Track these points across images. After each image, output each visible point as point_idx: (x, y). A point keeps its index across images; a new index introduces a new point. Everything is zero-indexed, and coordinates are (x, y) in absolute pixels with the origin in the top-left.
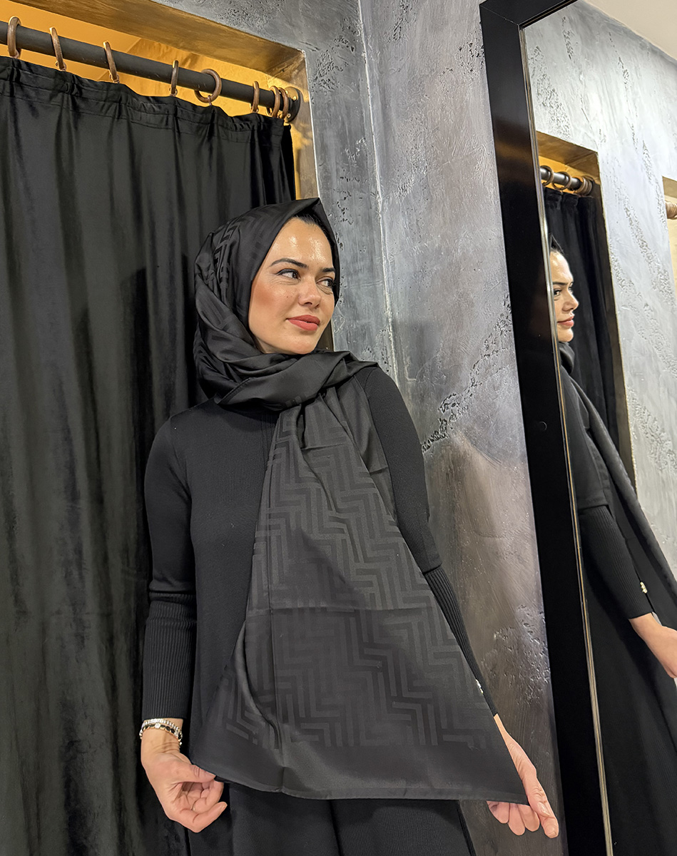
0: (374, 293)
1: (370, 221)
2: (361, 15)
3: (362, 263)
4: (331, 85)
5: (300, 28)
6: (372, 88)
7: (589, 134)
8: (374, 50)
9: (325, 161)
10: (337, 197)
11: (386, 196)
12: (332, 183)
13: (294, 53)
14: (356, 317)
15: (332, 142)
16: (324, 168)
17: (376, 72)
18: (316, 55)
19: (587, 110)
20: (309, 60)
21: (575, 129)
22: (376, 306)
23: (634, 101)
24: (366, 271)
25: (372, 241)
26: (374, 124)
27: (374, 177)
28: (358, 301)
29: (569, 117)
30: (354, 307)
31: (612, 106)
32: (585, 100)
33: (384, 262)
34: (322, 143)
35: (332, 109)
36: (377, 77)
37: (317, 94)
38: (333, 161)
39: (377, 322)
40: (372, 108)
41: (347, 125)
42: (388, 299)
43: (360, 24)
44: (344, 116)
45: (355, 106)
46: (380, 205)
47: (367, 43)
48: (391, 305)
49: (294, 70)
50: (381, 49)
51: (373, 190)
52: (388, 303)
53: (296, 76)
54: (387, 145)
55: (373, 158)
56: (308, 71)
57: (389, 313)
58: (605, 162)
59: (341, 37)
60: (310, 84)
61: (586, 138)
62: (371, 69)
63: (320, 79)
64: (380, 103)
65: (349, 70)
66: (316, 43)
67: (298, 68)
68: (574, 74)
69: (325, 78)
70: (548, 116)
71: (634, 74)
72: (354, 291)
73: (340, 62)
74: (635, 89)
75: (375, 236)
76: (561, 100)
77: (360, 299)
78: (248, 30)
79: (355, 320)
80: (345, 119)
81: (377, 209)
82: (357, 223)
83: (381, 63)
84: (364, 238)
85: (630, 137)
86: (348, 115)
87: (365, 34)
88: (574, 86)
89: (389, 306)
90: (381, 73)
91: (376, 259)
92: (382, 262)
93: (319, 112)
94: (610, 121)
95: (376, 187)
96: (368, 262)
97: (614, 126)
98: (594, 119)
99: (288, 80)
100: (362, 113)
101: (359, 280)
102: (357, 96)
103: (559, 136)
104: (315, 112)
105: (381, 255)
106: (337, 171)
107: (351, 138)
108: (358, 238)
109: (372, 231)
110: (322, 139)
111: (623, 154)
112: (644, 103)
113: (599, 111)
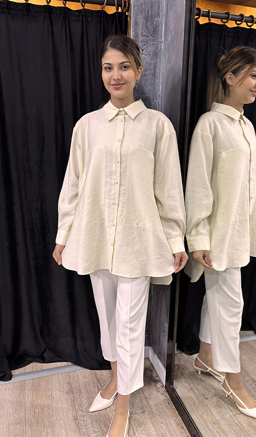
0: (154, 84)
1: (156, 54)
3: (149, 72)
9: (136, 29)
12: (138, 39)
15: (141, 21)
16: (135, 33)
24: (151, 75)
25: (156, 63)
26: (165, 10)
27: (161, 34)
28: (145, 87)
30: (142, 89)
33: (162, 72)
34: (136, 22)
35: (143, 6)
38: (140, 29)
39: (153, 96)
41: (150, 13)
42: (161, 87)
44: (149, 8)
45: (156, 3)
46: (162, 47)
51: (160, 40)
55: (162, 27)
57: (160, 93)
72: (142, 83)
75: (158, 60)
77: (146, 86)
79: (142, 94)
80: (150, 10)
81: (161, 49)
82: (149, 55)
84: (152, 62)
86: (152, 8)
89: (161, 90)
91: (157, 71)
92: (160, 71)
93: (135, 9)
95: (161, 38)
96: (153, 71)
100: (159, 6)
101: (147, 79)
104: (134, 7)
105: (160, 68)
106: (142, 33)
107: (151, 18)
108: (149, 61)
109: (157, 58)
110: (136, 19)
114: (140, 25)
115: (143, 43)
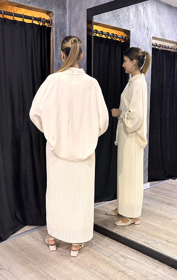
2: (67, 2)
4: (59, 19)
5: (53, 7)
6: (68, 19)
7: (129, 26)
8: (69, 11)
10: (58, 42)
13: (52, 12)
15: (58, 31)
16: (56, 36)
18: (56, 12)
19: (129, 20)
20: (54, 13)
21: (124, 25)
23: (146, 16)
26: (68, 27)
29: (122, 22)
31: (138, 18)
32: (129, 17)
34: (56, 31)
35: (59, 24)
37: (56, 21)
38: (58, 35)
40: (68, 23)
41: (62, 27)
43: (67, 4)
47: (68, 9)
49: (51, 15)
50: (71, 11)
54: (70, 32)
55: (67, 34)
56: (54, 16)
58: (133, 33)
59: (62, 8)
60: (54, 19)
61: (127, 27)
62: (68, 15)
65: (63, 15)
66: (56, 10)
68: (126, 10)
69: (58, 17)
70: (116, 22)
71: (148, 8)
72: (60, 62)
73: (61, 13)
74: (147, 12)
76: (121, 17)
78: (42, 8)
83: (70, 14)
85: (143, 26)
86: (62, 25)
87: (68, 7)
88: (126, 13)
90: (70, 16)
93: (56, 25)
94: (136, 22)
97: (138, 23)
98: (131, 22)
99: (50, 17)
100: (65, 24)
102: (65, 21)
103: (119, 27)
106: (59, 37)
107: (62, 30)
111: (139, 31)
112: (150, 16)
113: (133, 19)
115: (60, 42)
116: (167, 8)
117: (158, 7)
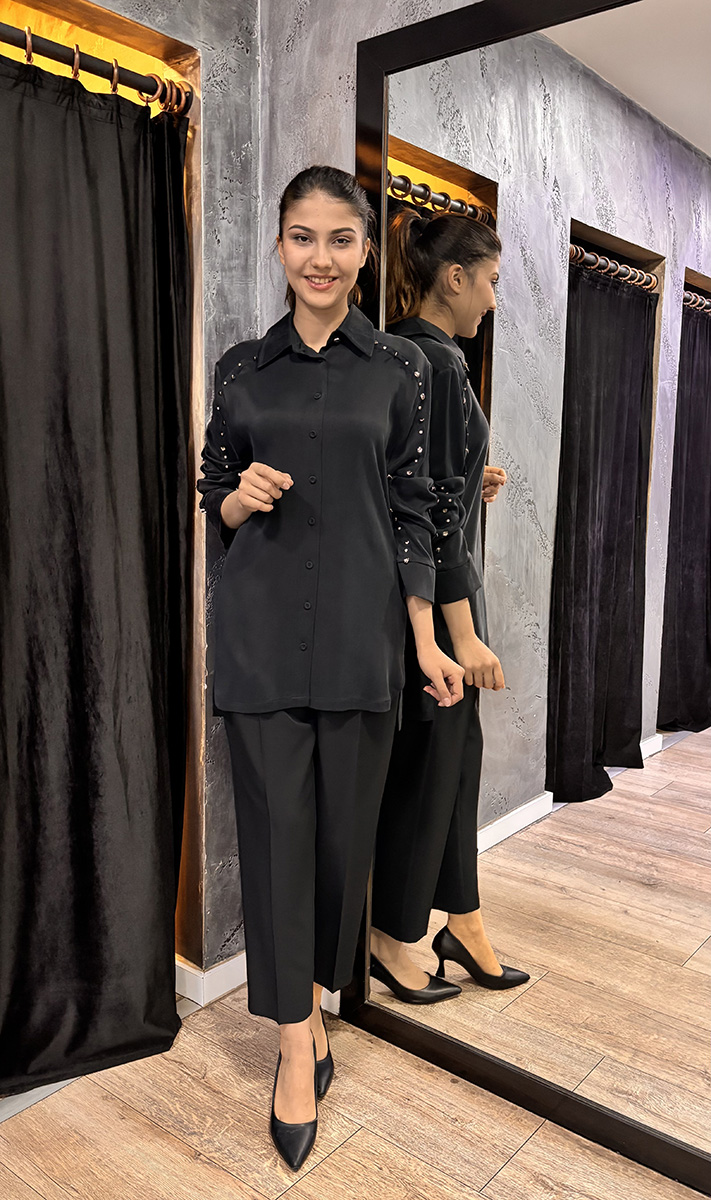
0: (245, 291)
1: (248, 223)
2: (259, 17)
3: (237, 262)
4: (223, 87)
5: (198, 27)
6: (263, 94)
7: (492, 163)
8: (268, 56)
9: (210, 161)
10: (219, 196)
11: (266, 202)
12: (215, 182)
13: (191, 50)
14: (227, 311)
15: (219, 142)
16: (209, 167)
17: (267, 78)
18: (212, 55)
19: (494, 136)
20: (204, 58)
21: (476, 155)
22: (247, 304)
23: (552, 129)
24: (240, 270)
25: (249, 242)
26: (261, 130)
27: (257, 181)
28: (229, 297)
29: (471, 142)
30: (225, 301)
31: (524, 133)
32: (493, 125)
33: (259, 264)
34: (209, 143)
35: (222, 111)
36: (268, 84)
37: (209, 93)
38: (218, 161)
39: (245, 319)
40: (261, 115)
41: (234, 128)
42: (258, 299)
43: (258, 25)
44: (233, 118)
45: (244, 112)
46: (259, 209)
47: (262, 46)
48: (261, 305)
49: (190, 65)
50: (274, 57)
51: (254, 194)
52: (258, 303)
53: (191, 71)
54: (271, 153)
55: (257, 164)
56: (202, 71)
57: (258, 313)
58: (506, 194)
59: (237, 37)
60: (203, 85)
61: (487, 167)
62: (263, 74)
63: (213, 79)
64: (268, 111)
65: (242, 73)
66: (212, 43)
67: (192, 65)
68: (486, 95)
69: (218, 79)
70: (447, 139)
71: (557, 99)
72: (227, 285)
73: (233, 63)
74: (556, 117)
75: (252, 238)
76: (465, 122)
79: (225, 313)
80: (234, 120)
81: (256, 212)
82: (236, 223)
83: (272, 71)
84: (241, 239)
85: (540, 170)
86: (237, 118)
87: (262, 37)
88: (483, 108)
89: (258, 307)
90: (272, 81)
91: (252, 260)
92: (256, 263)
93: (209, 112)
94: (519, 151)
95: (257, 192)
96: (243, 262)
97: (523, 157)
98: (500, 147)
99: (183, 74)
100: (251, 117)
101: (234, 276)
102: (247, 101)
103: (457, 162)
104: (205, 112)
105: (256, 257)
106: (222, 171)
107: (238, 140)
108: (235, 237)
109: (249, 232)
110: (210, 139)
111: (529, 188)
112: (564, 133)
113: (507, 138)
114: (219, 154)
115: (225, 194)
116: (619, 112)
117: (591, 101)
